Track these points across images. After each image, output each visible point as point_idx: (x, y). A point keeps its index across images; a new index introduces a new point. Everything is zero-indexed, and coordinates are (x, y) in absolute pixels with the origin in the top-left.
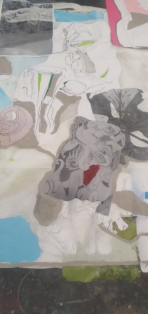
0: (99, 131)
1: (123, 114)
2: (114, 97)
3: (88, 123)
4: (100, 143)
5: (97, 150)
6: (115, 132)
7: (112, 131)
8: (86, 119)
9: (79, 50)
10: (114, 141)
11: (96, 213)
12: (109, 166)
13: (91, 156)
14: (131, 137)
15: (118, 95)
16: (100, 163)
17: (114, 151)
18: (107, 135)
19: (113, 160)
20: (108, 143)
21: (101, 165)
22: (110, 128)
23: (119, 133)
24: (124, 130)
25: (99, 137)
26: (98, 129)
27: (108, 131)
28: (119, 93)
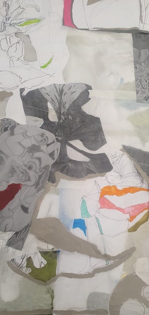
0: (28, 139)
1: (62, 117)
2: (54, 94)
3: (15, 127)
4: (26, 155)
5: (22, 164)
6: (48, 141)
7: (44, 139)
8: (15, 122)
9: (20, 32)
10: (45, 153)
11: (6, 246)
12: (34, 185)
13: (13, 171)
14: (68, 147)
15: (58, 91)
16: (23, 182)
17: (43, 166)
18: (37, 144)
19: (40, 177)
20: (37, 154)
21: (23, 183)
22: (42, 135)
23: (54, 142)
24: (60, 138)
25: (26, 148)
26: (27, 135)
27: (40, 138)
28: (60, 90)
